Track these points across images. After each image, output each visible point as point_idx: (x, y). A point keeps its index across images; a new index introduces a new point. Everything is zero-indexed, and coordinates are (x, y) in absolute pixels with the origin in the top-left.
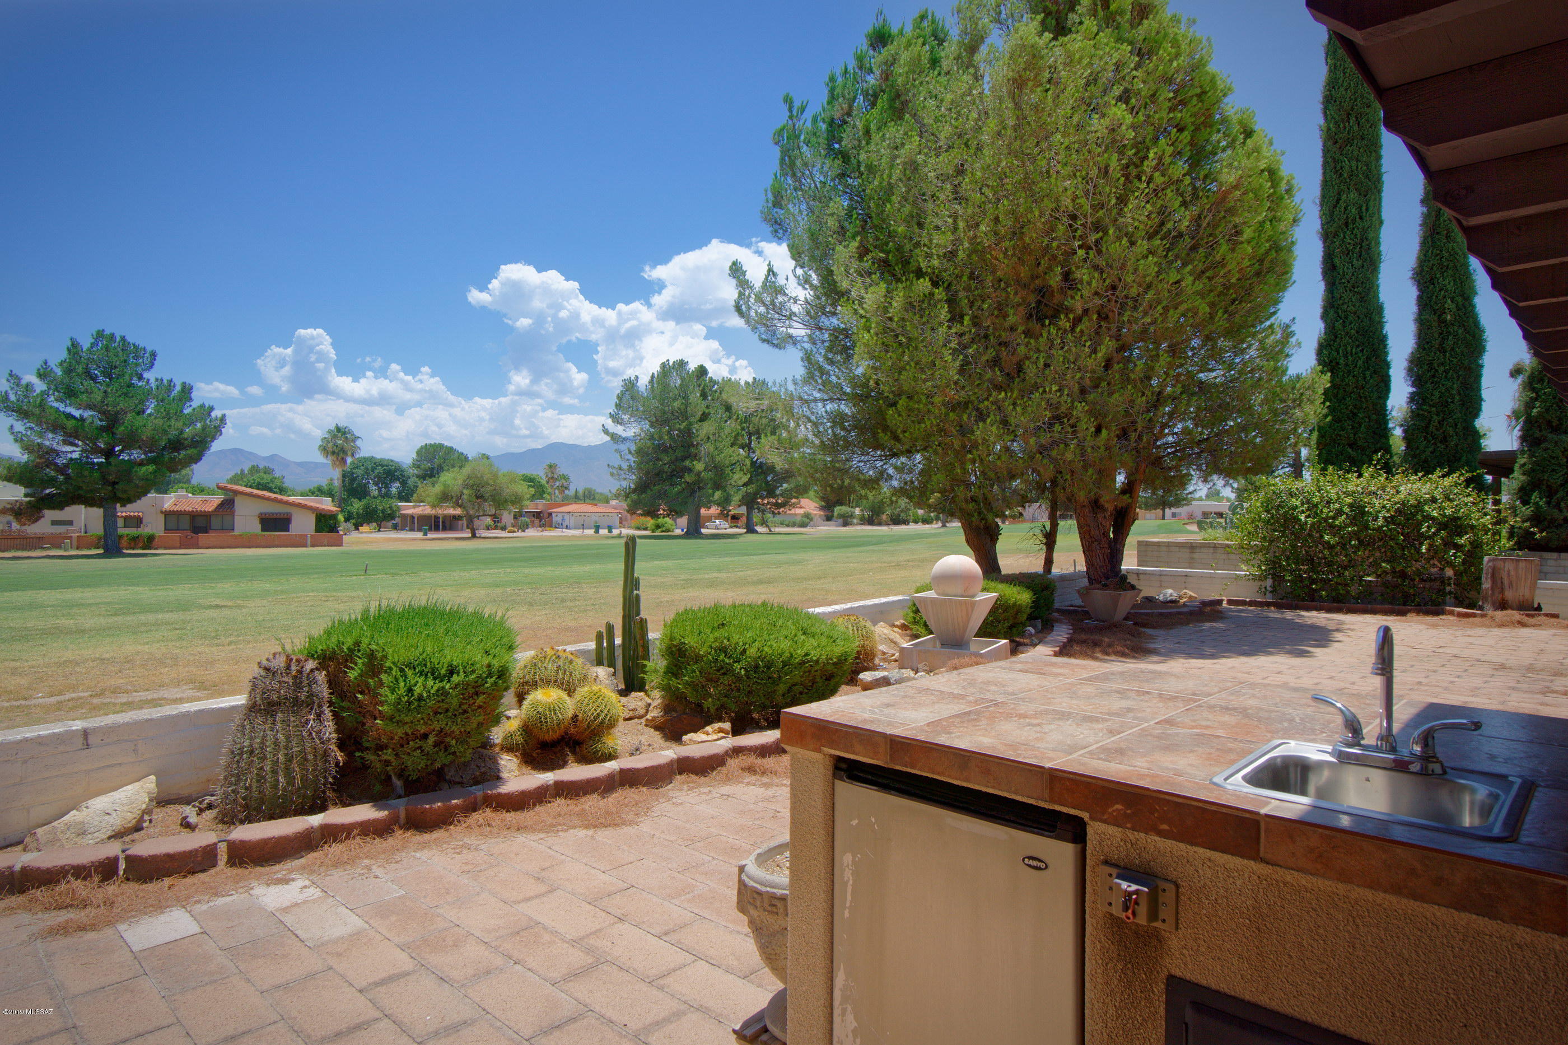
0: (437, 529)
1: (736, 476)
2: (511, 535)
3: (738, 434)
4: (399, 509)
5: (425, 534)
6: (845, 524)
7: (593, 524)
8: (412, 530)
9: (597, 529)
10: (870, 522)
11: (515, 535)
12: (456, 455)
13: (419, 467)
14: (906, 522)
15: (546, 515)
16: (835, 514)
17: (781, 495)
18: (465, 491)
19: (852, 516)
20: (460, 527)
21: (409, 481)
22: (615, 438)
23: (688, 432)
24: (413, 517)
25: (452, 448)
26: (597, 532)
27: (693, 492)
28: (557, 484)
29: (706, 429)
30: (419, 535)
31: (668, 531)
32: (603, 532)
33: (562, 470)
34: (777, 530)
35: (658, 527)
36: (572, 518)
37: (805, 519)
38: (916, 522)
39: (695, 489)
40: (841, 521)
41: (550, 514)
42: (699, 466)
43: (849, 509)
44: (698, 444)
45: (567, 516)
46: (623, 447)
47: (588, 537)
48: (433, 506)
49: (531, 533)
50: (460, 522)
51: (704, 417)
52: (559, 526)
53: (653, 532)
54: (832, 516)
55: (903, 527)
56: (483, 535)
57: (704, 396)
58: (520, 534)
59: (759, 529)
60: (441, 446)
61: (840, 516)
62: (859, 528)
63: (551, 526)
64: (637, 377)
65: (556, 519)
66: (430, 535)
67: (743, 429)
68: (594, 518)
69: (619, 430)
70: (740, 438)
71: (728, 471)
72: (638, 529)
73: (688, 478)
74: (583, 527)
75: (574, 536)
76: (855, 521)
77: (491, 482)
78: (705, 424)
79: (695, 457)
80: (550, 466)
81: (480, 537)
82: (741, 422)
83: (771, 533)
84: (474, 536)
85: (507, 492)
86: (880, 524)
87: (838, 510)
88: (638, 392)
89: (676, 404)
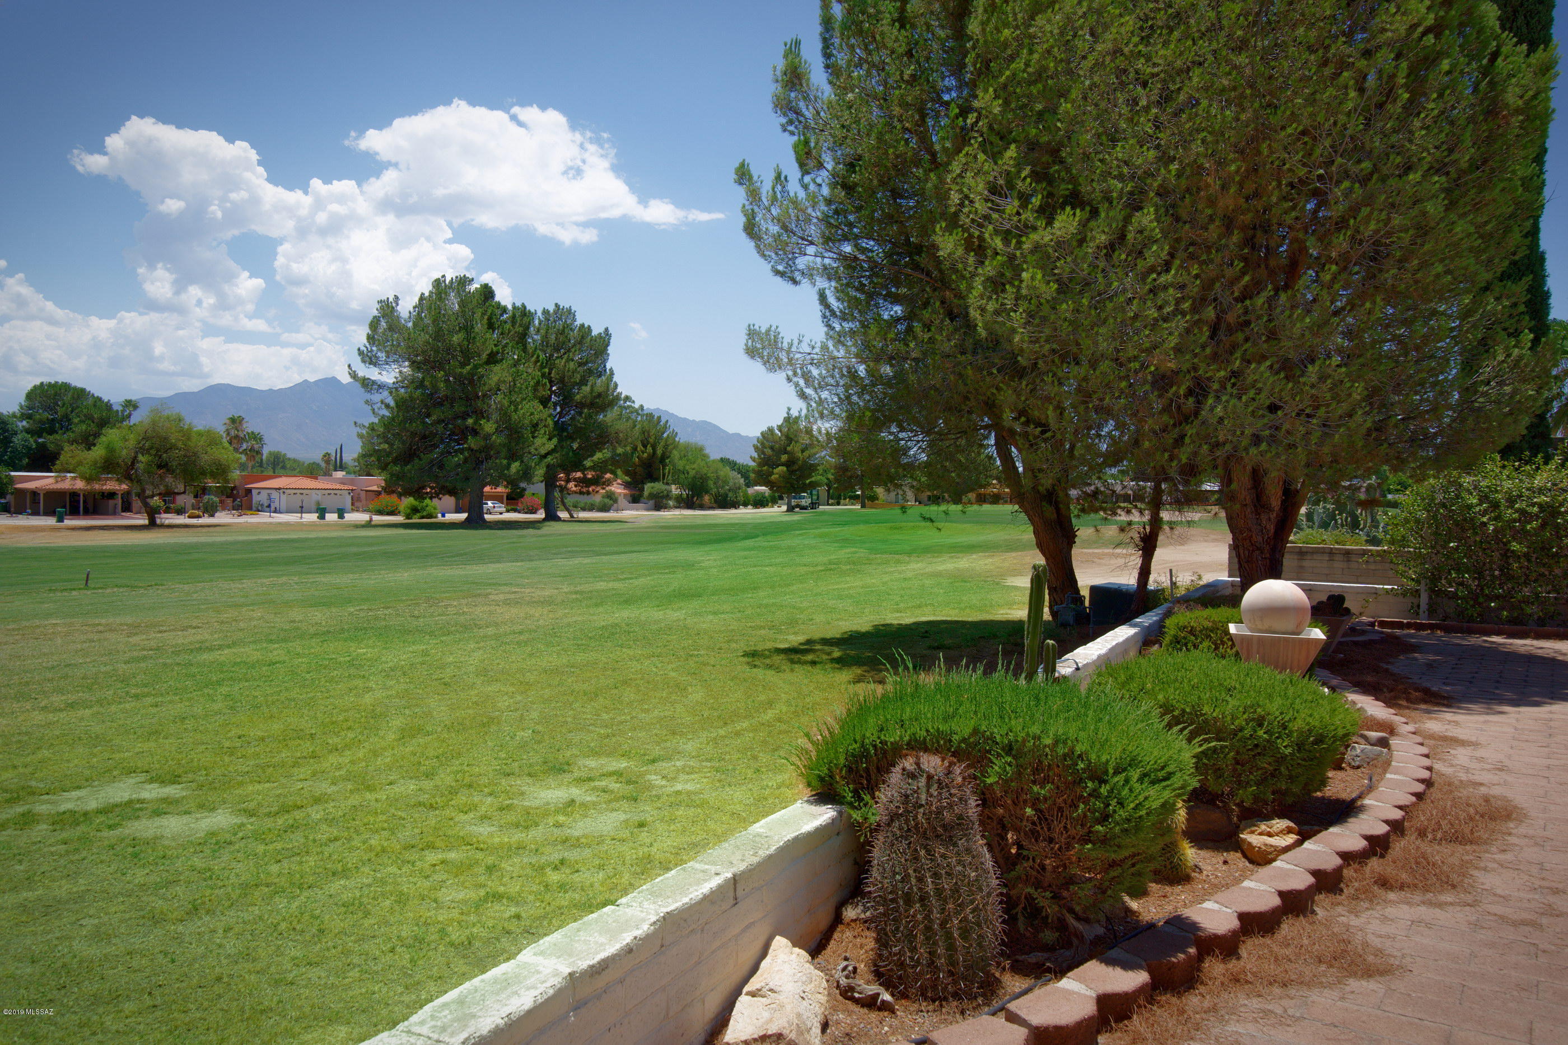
0: (74, 512)
1: (538, 441)
2: (194, 521)
3: (538, 383)
4: (12, 480)
5: (61, 520)
6: (658, 507)
7: (314, 507)
8: (36, 513)
9: (322, 513)
10: (689, 503)
11: (201, 521)
12: (91, 401)
13: (29, 417)
14: (735, 505)
15: (242, 492)
16: (646, 493)
17: (592, 468)
18: (140, 457)
19: (668, 496)
20: (111, 509)
21: (15, 439)
22: (367, 384)
23: (472, 380)
24: (34, 493)
25: (83, 390)
26: (322, 517)
27: (479, 463)
28: (245, 446)
29: (498, 374)
30: (51, 521)
31: (430, 516)
32: (331, 517)
33: (251, 426)
34: (583, 515)
35: (415, 510)
36: (284, 497)
37: (606, 500)
38: (745, 505)
39: (479, 458)
40: (652, 503)
41: (249, 491)
42: (488, 427)
43: (664, 487)
44: (484, 395)
45: (275, 495)
46: (377, 397)
47: (312, 524)
48: (89, 480)
49: (222, 518)
50: (111, 502)
51: (493, 359)
52: (259, 510)
53: (408, 517)
54: (641, 496)
55: (733, 511)
56: (167, 522)
57: (491, 326)
58: (206, 520)
59: (563, 515)
60: (66, 387)
61: (652, 496)
62: (677, 512)
63: (250, 508)
64: (396, 298)
65: (256, 498)
66: (68, 522)
67: (543, 375)
68: (316, 497)
69: (373, 374)
70: (540, 388)
71: (527, 433)
72: (380, 513)
73: (472, 442)
74: (302, 510)
75: (287, 524)
76: (671, 503)
77: (180, 445)
78: (497, 368)
79: (480, 414)
80: (233, 420)
81: (162, 526)
82: (542, 367)
83: (573, 520)
84: (153, 524)
85: (205, 459)
86: (702, 507)
87: (649, 487)
88: (398, 317)
89: (456, 339)
